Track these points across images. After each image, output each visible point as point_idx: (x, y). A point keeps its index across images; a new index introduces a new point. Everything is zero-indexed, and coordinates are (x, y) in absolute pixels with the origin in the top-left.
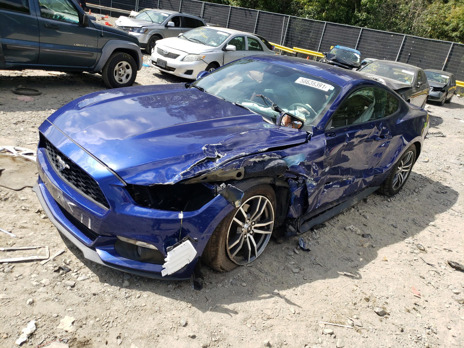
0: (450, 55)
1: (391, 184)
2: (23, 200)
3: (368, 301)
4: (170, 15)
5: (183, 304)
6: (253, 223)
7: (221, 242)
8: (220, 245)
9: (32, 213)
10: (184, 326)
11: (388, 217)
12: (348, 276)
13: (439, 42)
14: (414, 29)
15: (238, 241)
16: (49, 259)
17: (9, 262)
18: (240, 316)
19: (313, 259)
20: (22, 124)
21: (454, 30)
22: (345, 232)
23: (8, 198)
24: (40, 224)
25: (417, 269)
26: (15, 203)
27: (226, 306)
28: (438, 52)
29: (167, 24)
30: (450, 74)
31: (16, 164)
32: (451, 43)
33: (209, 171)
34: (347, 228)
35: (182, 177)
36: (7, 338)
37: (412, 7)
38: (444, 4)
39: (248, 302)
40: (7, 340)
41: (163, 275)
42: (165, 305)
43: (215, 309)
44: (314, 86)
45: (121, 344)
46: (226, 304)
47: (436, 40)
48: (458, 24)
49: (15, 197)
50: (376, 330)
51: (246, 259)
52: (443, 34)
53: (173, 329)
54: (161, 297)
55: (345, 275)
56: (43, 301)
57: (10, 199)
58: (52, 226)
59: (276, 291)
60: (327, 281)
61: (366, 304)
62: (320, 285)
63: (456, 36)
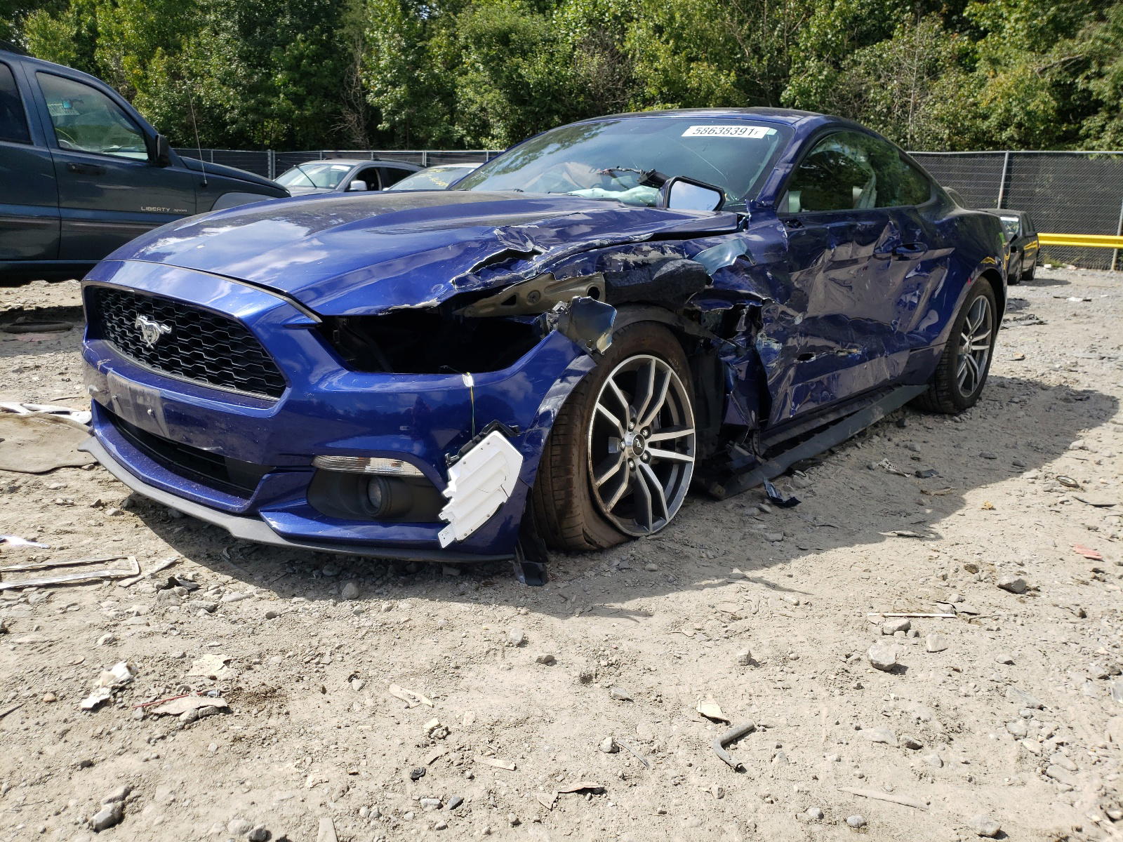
0: (1006, 179)
1: (952, 380)
2: (56, 489)
3: (974, 571)
4: (352, 167)
5: (508, 611)
6: (646, 433)
7: (575, 459)
8: (575, 470)
9: (83, 509)
10: (520, 645)
11: (966, 446)
12: (908, 536)
13: (974, 156)
14: (912, 137)
15: (615, 469)
16: (140, 577)
17: (39, 587)
18: (658, 620)
19: (810, 518)
20: (34, 371)
21: (1003, 126)
22: (871, 472)
23: (20, 487)
24: (106, 524)
25: (1072, 517)
26: (37, 495)
27: (617, 606)
28: (979, 178)
29: (349, 186)
30: (1019, 213)
31: (31, 429)
32: (1004, 154)
33: (519, 278)
34: (875, 465)
35: (456, 287)
36: (55, 701)
37: (896, 91)
38: (967, 74)
39: (672, 596)
40: (55, 706)
41: (444, 543)
42: (460, 616)
43: (592, 612)
44: (729, 135)
45: (361, 688)
46: (617, 601)
47: (966, 152)
48: (1008, 111)
49: (37, 486)
50: (1016, 616)
51: (643, 522)
52: (983, 140)
53: (492, 652)
54: (445, 603)
55: (900, 535)
56: (141, 637)
57: (24, 489)
58: (137, 526)
59: (736, 571)
60: (857, 548)
61: (972, 577)
62: (841, 556)
63: (1011, 138)
